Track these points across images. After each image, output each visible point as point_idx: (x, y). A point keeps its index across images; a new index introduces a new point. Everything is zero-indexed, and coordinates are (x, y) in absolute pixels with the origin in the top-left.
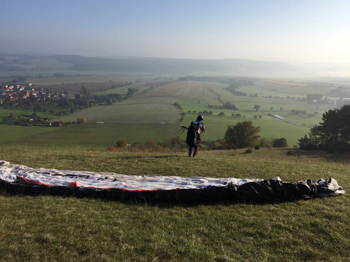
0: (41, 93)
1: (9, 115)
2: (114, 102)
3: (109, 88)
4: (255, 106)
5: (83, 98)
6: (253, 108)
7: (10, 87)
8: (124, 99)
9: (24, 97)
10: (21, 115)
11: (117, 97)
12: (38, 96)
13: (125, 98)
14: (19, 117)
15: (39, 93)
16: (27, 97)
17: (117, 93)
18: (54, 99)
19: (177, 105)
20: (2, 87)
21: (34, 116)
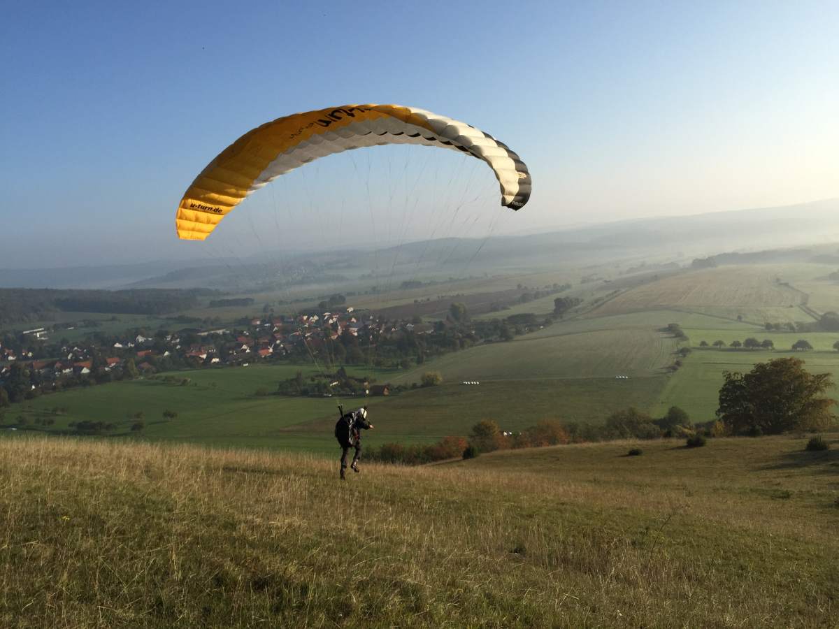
0: (366, 326)
1: (294, 376)
2: (518, 332)
3: (514, 302)
5: (451, 329)
7: (312, 318)
8: (543, 325)
9: (332, 337)
10: (317, 376)
11: (528, 322)
12: (361, 333)
13: (547, 323)
14: (313, 380)
15: (362, 325)
16: (340, 336)
17: (531, 313)
18: (389, 336)
19: (673, 331)
20: (298, 320)
21: (341, 375)
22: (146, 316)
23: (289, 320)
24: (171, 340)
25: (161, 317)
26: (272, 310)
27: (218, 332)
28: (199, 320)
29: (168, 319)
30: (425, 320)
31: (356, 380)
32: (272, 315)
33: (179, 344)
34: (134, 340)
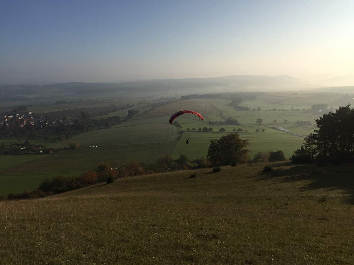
0: (39, 121)
2: (113, 124)
3: (110, 112)
4: (258, 119)
5: (82, 122)
6: (256, 122)
8: (124, 121)
9: (21, 126)
10: (13, 145)
11: (117, 120)
12: (36, 124)
14: (11, 146)
15: (37, 120)
16: (24, 126)
17: (117, 116)
18: (51, 125)
19: (176, 124)
20: (1, 117)
21: (26, 144)
30: (69, 118)
31: (35, 146)
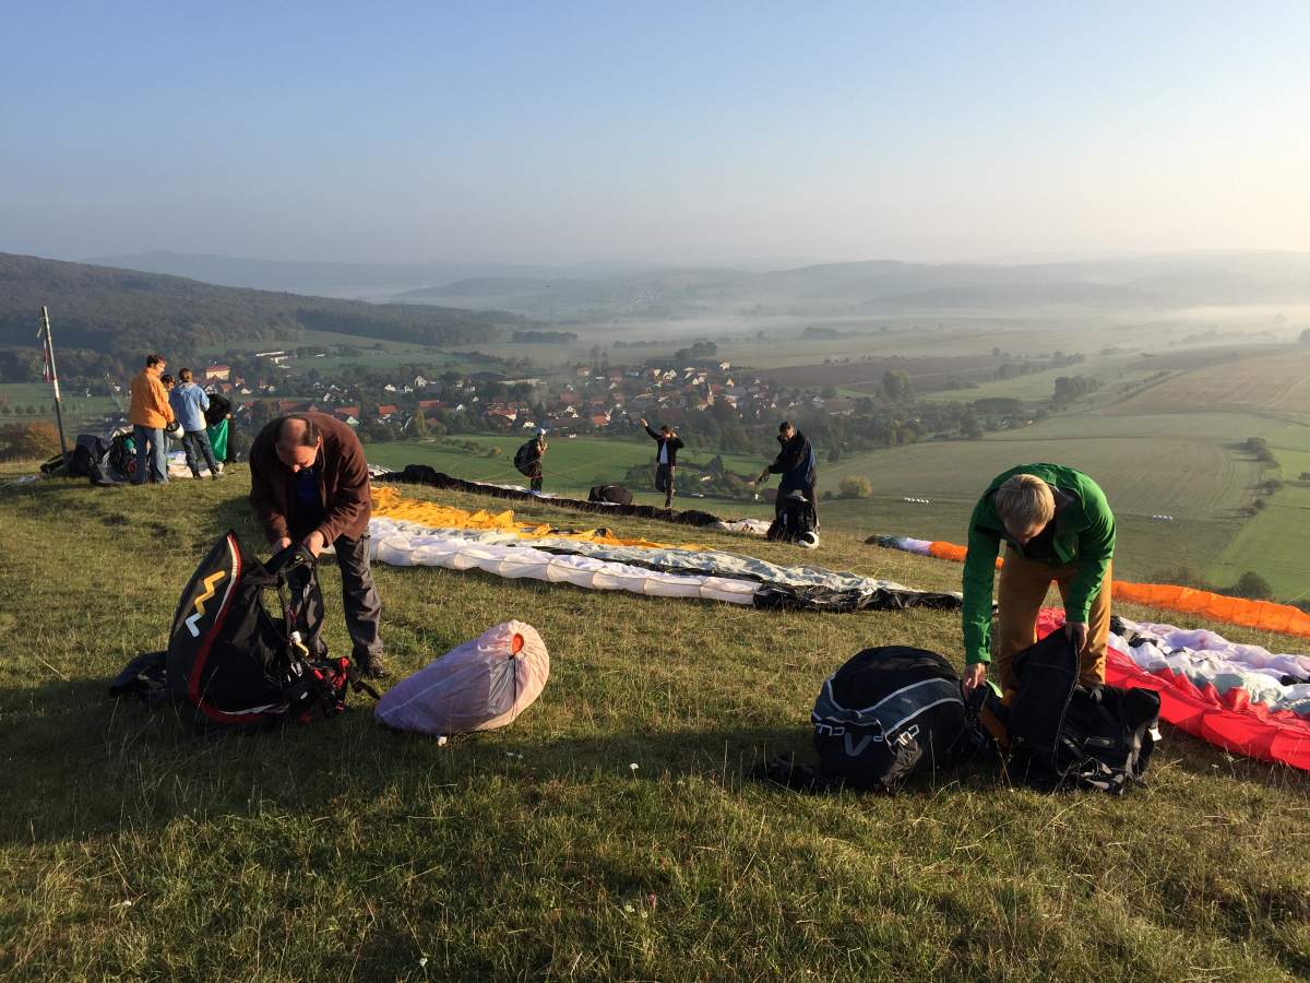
0: (752, 394)
3: (986, 378)
5: (883, 411)
7: (667, 374)
8: (1032, 419)
9: (699, 407)
11: (1008, 412)
12: (742, 404)
13: (1039, 417)
15: (744, 392)
16: (709, 406)
17: (1013, 397)
19: (1255, 449)
20: (645, 375)
22: (422, 347)
23: (632, 374)
24: (464, 386)
25: (444, 350)
26: (604, 355)
27: (529, 381)
28: (500, 360)
29: (454, 354)
30: (842, 393)
31: (738, 476)
32: (606, 362)
33: (477, 393)
34: (411, 382)
